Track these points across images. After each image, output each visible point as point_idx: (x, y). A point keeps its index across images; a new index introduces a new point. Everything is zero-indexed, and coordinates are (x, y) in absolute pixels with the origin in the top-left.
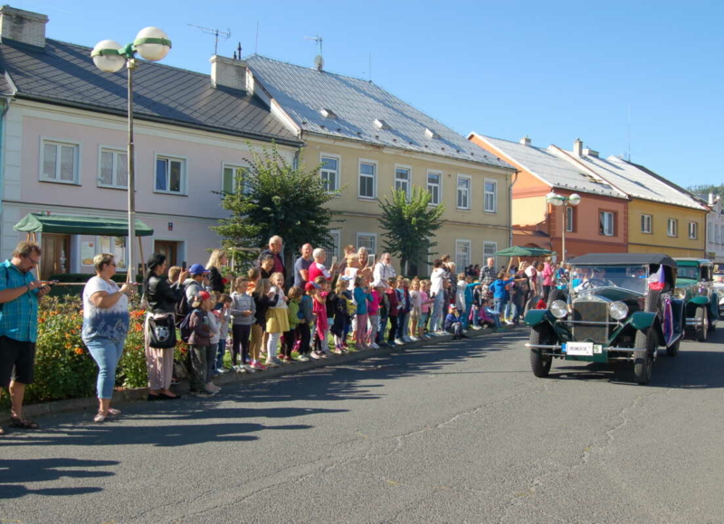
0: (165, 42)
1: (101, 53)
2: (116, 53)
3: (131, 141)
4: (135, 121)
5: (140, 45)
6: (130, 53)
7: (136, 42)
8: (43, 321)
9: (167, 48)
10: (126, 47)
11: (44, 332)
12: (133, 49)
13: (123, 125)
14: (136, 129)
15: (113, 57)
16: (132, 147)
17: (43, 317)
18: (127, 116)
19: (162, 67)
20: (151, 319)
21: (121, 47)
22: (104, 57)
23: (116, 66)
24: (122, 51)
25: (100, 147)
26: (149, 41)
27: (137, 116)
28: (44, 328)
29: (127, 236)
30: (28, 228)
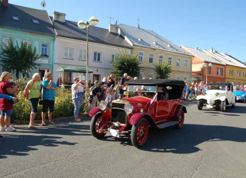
0: (97, 21)
1: (80, 24)
2: (84, 24)
3: (88, 47)
4: (89, 42)
5: (90, 21)
6: (88, 23)
7: (89, 21)
9: (97, 22)
10: (86, 22)
12: (88, 22)
13: (85, 43)
14: (89, 44)
15: (83, 25)
16: (88, 49)
17: (64, 94)
18: (86, 41)
19: (95, 27)
21: (85, 22)
22: (81, 25)
23: (84, 27)
24: (85, 23)
25: (79, 49)
26: (93, 20)
27: (89, 41)
28: (64, 97)
29: (86, 73)
30: (60, 70)
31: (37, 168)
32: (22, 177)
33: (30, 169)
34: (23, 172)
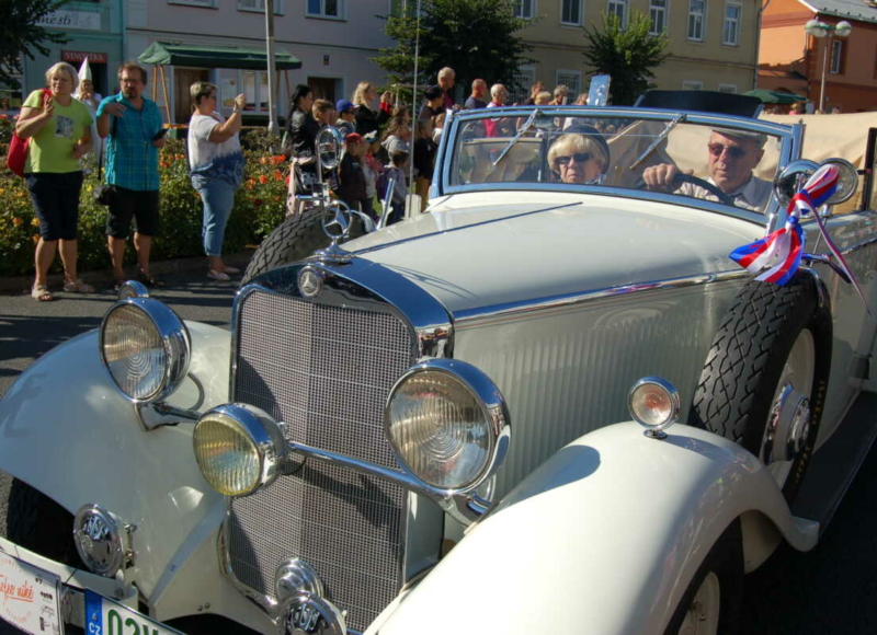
11: (169, 179)
20: (297, 164)
28: (169, 174)
29: (266, 68)
30: (154, 59)
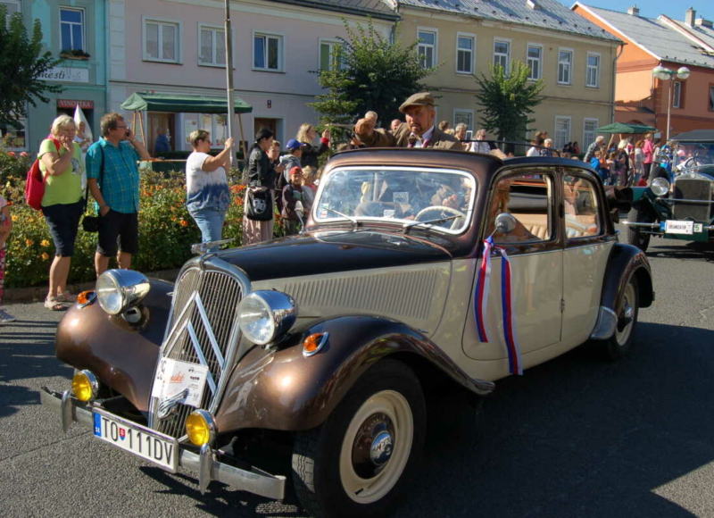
3: (228, 17)
8: (150, 195)
11: (151, 206)
16: (229, 23)
17: (150, 191)
20: (251, 192)
25: (200, 25)
28: (151, 202)
29: (227, 113)
30: (133, 106)
31: (59, 449)
32: (9, 478)
33: (36, 453)
34: (13, 462)
